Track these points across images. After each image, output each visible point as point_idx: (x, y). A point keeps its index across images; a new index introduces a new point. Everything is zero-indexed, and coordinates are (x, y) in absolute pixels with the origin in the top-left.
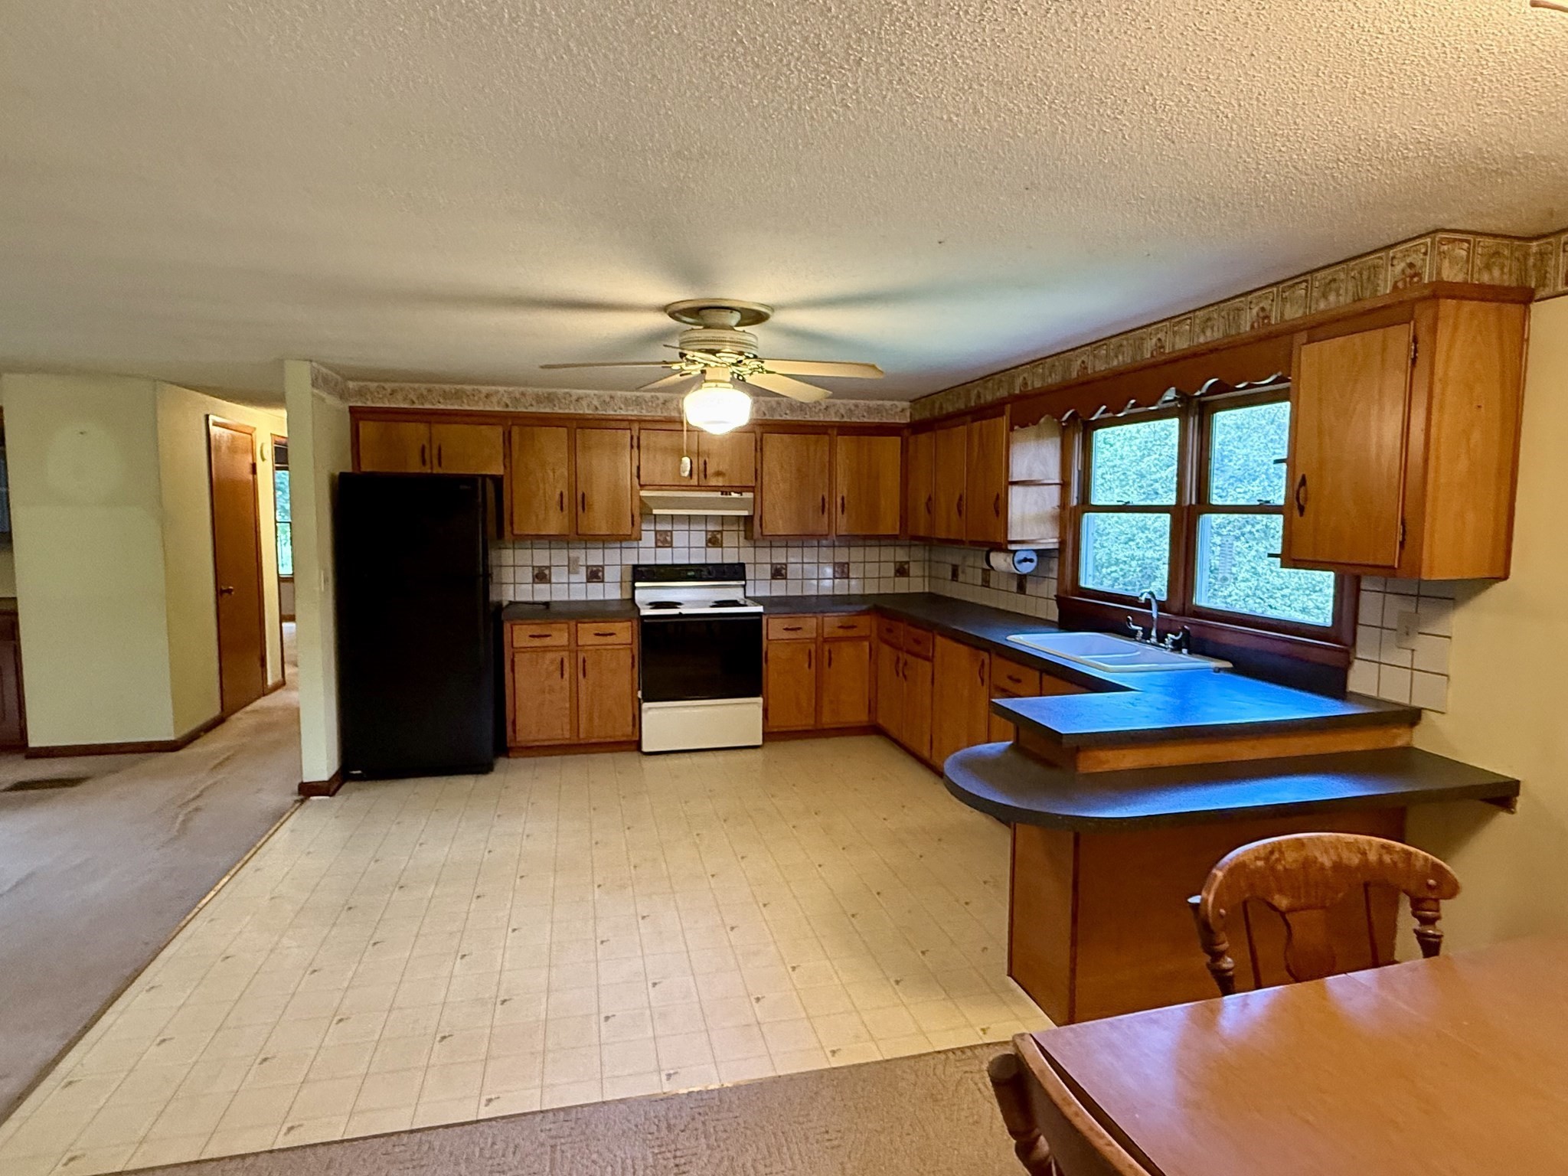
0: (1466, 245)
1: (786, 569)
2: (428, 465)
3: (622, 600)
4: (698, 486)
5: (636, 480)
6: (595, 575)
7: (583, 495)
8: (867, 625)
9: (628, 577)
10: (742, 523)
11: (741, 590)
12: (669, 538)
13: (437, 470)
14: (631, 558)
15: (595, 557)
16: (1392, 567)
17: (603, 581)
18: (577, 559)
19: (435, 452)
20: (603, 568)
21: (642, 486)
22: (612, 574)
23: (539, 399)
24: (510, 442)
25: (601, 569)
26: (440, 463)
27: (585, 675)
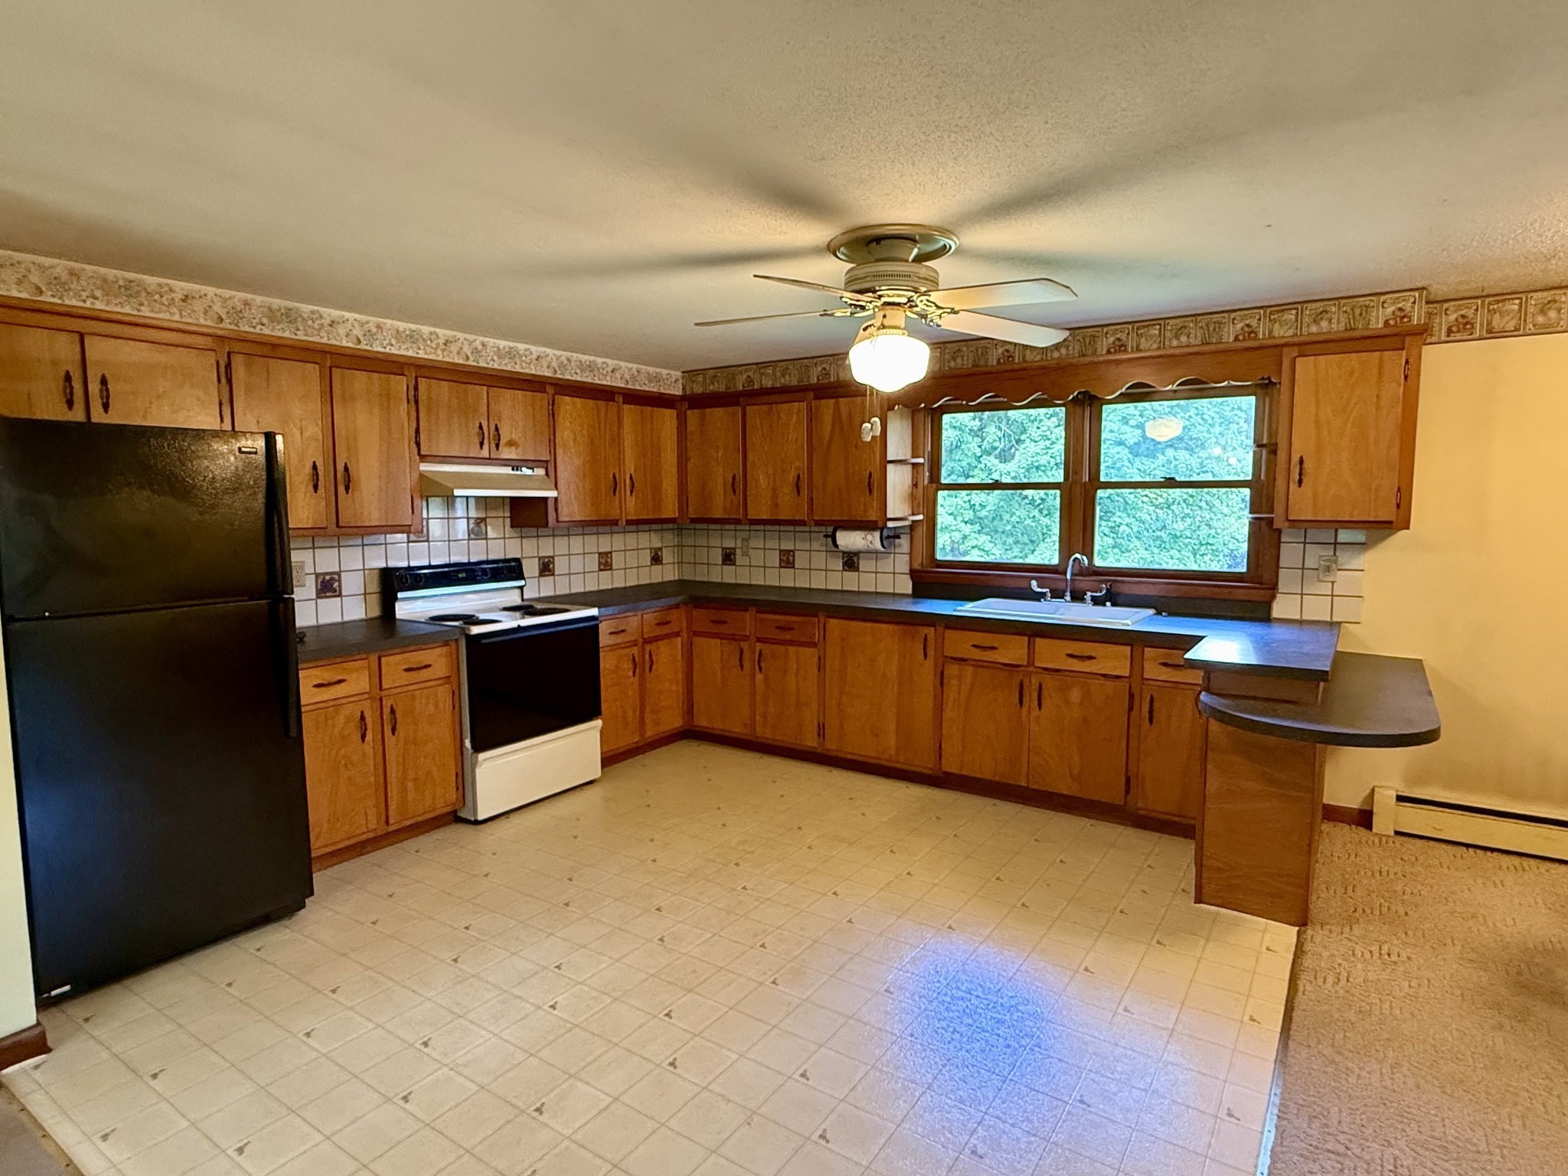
1: (551, 564)
2: (79, 404)
3: (367, 620)
4: (489, 459)
5: (416, 447)
6: (328, 587)
7: (346, 469)
8: (679, 619)
9: (374, 586)
10: (507, 508)
11: (517, 592)
13: (98, 416)
14: (377, 561)
15: (327, 561)
16: (1391, 522)
17: (340, 595)
18: (302, 566)
19: (94, 388)
20: (339, 576)
21: (423, 458)
22: (352, 584)
23: (272, 315)
24: (230, 381)
25: (336, 577)
26: (106, 407)
27: (394, 730)
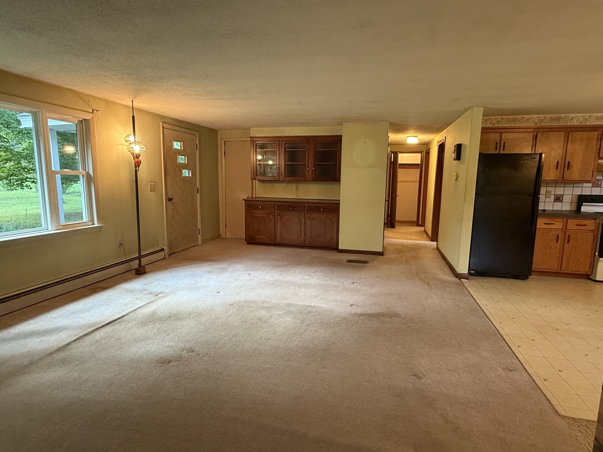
2: (498, 150)
3: (570, 211)
5: (597, 154)
6: (558, 199)
7: (569, 162)
9: (575, 200)
12: (600, 183)
13: (502, 152)
14: (577, 192)
15: (559, 191)
17: (562, 202)
18: (550, 191)
19: (502, 144)
20: (563, 196)
21: (600, 158)
22: (567, 198)
23: (552, 120)
24: (536, 140)
25: (562, 196)
26: (504, 149)
27: (568, 242)
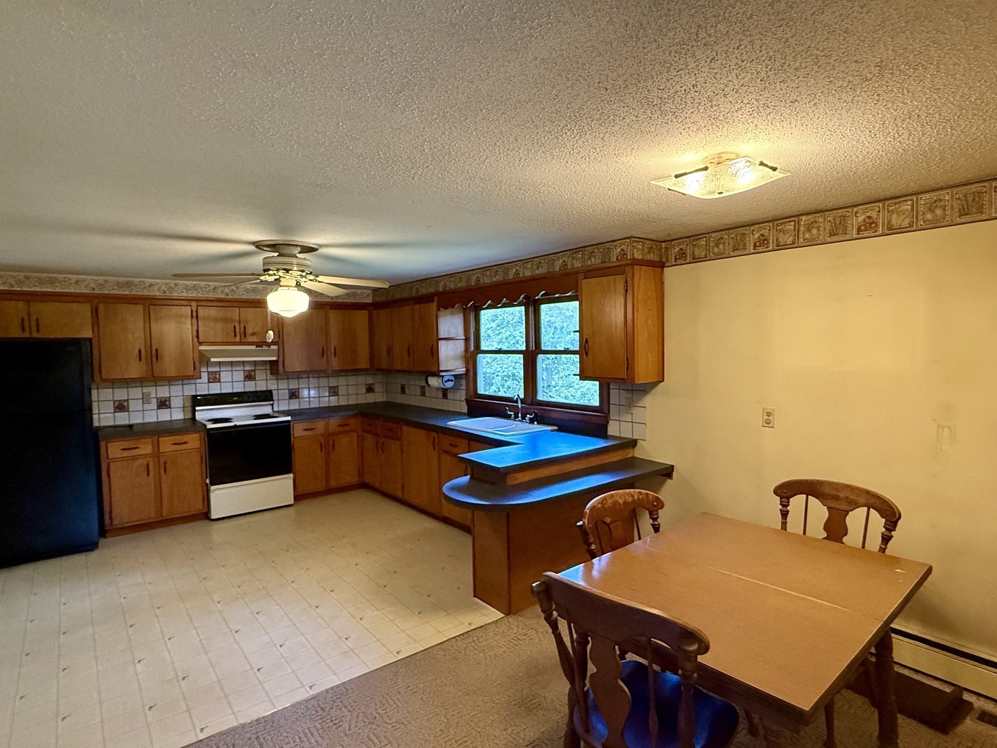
0: (641, 244)
1: (298, 392)
2: (27, 331)
3: (185, 420)
4: (240, 342)
5: (196, 339)
6: (163, 404)
7: (157, 350)
8: (355, 423)
9: (189, 404)
10: (268, 365)
11: (270, 407)
12: (218, 376)
13: (35, 335)
14: (190, 390)
15: (163, 392)
16: (624, 379)
17: (170, 407)
18: (149, 394)
19: (34, 323)
20: (170, 399)
21: (200, 343)
22: (176, 402)
23: (120, 285)
24: (97, 315)
25: (168, 399)
26: (38, 330)
27: (165, 472)
